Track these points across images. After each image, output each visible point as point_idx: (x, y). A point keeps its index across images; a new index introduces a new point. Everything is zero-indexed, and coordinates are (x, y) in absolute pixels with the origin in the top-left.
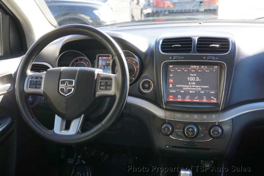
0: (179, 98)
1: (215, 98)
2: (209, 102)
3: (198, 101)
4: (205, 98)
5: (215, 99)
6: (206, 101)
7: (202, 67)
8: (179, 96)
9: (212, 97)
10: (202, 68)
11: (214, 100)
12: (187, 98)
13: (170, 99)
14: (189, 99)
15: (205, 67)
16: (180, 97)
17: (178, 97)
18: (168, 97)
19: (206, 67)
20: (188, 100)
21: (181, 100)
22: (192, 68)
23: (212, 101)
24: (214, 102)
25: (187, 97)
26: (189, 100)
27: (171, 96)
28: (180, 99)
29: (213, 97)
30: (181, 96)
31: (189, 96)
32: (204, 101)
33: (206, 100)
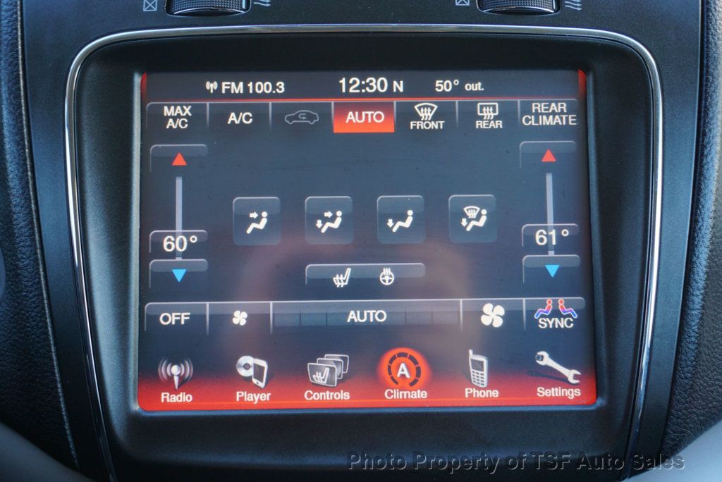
0: (246, 384)
1: (569, 367)
2: (518, 401)
3: (420, 395)
4: (478, 366)
5: (570, 374)
6: (495, 394)
7: (443, 85)
8: (247, 365)
9: (546, 360)
10: (444, 94)
11: (562, 381)
12: (319, 378)
13: (166, 397)
14: (343, 383)
15: (469, 87)
16: (258, 371)
17: (243, 372)
18: (149, 377)
19: (478, 87)
20: (328, 396)
21: (265, 397)
22: (348, 95)
23: (543, 392)
24: (565, 398)
25: (320, 370)
26: (344, 396)
27: (175, 370)
28: (256, 390)
29: (553, 357)
30: (263, 363)
31: (336, 357)
32: (479, 394)
33: (490, 387)
